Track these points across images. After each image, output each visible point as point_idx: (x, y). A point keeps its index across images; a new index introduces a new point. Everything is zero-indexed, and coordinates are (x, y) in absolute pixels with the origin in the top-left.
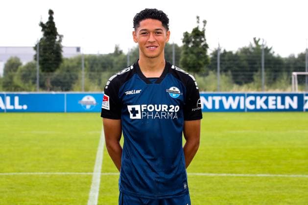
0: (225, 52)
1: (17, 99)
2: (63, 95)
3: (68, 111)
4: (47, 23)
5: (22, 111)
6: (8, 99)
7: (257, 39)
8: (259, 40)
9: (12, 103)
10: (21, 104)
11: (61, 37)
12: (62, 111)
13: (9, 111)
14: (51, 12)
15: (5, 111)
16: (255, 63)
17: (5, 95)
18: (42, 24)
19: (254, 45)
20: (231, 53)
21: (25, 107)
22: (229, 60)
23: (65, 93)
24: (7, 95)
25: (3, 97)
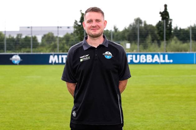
2: (193, 54)
4: (163, 12)
5: (170, 63)
6: (161, 56)
10: (169, 59)
11: (171, 20)
12: (193, 63)
13: (162, 63)
14: (166, 6)
15: (160, 63)
17: (160, 54)
18: (160, 13)
21: (171, 61)
23: (195, 53)
24: (161, 54)
25: (158, 55)
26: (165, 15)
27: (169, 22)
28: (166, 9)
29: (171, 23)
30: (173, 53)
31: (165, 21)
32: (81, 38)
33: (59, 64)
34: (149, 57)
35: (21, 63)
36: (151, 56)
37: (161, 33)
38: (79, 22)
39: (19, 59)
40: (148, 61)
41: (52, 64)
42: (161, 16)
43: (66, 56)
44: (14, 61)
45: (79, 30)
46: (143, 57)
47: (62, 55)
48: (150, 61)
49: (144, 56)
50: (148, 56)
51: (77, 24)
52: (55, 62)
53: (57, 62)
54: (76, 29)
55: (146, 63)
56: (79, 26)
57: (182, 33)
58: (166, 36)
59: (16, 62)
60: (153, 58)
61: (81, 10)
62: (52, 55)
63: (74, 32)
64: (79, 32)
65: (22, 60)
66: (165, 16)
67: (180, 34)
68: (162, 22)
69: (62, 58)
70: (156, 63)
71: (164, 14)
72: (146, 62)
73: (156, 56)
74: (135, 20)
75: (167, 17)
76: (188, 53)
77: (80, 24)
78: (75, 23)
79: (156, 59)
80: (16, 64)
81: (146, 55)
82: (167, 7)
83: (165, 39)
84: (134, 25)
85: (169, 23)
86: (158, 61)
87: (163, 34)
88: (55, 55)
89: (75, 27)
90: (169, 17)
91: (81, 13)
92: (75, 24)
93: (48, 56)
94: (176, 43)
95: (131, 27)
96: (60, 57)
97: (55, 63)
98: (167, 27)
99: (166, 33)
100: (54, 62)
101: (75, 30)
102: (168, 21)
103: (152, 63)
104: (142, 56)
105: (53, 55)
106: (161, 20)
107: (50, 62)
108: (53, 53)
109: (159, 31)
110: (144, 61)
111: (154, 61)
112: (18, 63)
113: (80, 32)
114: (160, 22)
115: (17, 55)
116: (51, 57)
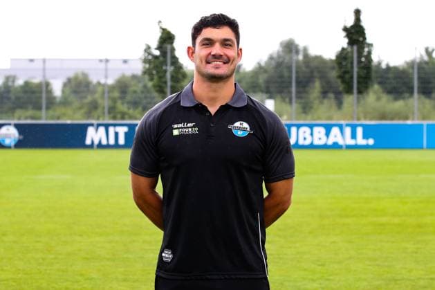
0: (388, 68)
1: (360, 131)
2: (422, 125)
3: (429, 147)
4: (352, 27)
5: (367, 147)
6: (348, 131)
7: (430, 50)
8: (433, 50)
9: (354, 136)
10: (365, 137)
11: (370, 45)
12: (421, 148)
13: (349, 147)
14: (358, 12)
15: (344, 147)
16: (429, 83)
17: (344, 126)
18: (345, 29)
19: (426, 58)
20: (395, 68)
21: (371, 142)
22: (395, 78)
23: (425, 123)
24: (347, 125)
25: (341, 127)
26: (356, 33)
27: (366, 50)
28: (358, 20)
29: (369, 53)
30: (373, 122)
31: (355, 48)
32: (160, 87)
33: (108, 146)
34: (319, 132)
35: (20, 145)
36: (323, 130)
37: (347, 76)
38: (156, 49)
39: (14, 135)
40: (316, 142)
41: (91, 146)
42: (348, 36)
43: (125, 129)
44: (4, 141)
45: (156, 67)
46: (305, 132)
47: (115, 125)
48: (322, 142)
49: (307, 130)
50: (316, 129)
51: (150, 54)
52: (100, 141)
53: (104, 142)
54: (147, 66)
55: (312, 147)
56: (156, 57)
57: (391, 75)
58: (359, 83)
59: (7, 142)
60: (327, 134)
61: (160, 22)
62: (92, 125)
63: (144, 73)
64: (154, 72)
65: (21, 137)
66: (355, 37)
67: (388, 78)
68: (349, 49)
69: (116, 134)
70: (336, 146)
71: (353, 31)
72: (312, 143)
73: (335, 130)
74: (281, 44)
75: (361, 39)
76: (409, 122)
77: (157, 53)
78: (145, 51)
79: (335, 136)
80: (9, 147)
81: (311, 127)
82: (360, 15)
83: (355, 90)
84: (279, 56)
85: (365, 53)
86: (341, 142)
87: (352, 77)
88: (99, 125)
89: (145, 61)
90: (365, 39)
91: (161, 28)
92: (147, 54)
93: (83, 129)
94: (378, 99)
95: (273, 63)
96: (111, 130)
97: (100, 146)
98: (359, 62)
99: (359, 77)
100: (96, 142)
101: (144, 67)
102: (363, 48)
103: (325, 147)
104: (302, 129)
105: (96, 126)
106: (345, 46)
107: (88, 142)
108: (95, 122)
109: (343, 70)
110: (307, 142)
111: (330, 142)
112: (13, 144)
113: (158, 72)
114: (343, 49)
115: (10, 124)
116: (91, 131)
